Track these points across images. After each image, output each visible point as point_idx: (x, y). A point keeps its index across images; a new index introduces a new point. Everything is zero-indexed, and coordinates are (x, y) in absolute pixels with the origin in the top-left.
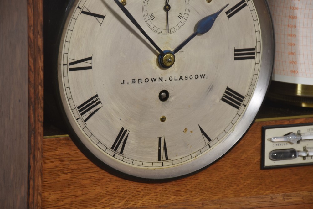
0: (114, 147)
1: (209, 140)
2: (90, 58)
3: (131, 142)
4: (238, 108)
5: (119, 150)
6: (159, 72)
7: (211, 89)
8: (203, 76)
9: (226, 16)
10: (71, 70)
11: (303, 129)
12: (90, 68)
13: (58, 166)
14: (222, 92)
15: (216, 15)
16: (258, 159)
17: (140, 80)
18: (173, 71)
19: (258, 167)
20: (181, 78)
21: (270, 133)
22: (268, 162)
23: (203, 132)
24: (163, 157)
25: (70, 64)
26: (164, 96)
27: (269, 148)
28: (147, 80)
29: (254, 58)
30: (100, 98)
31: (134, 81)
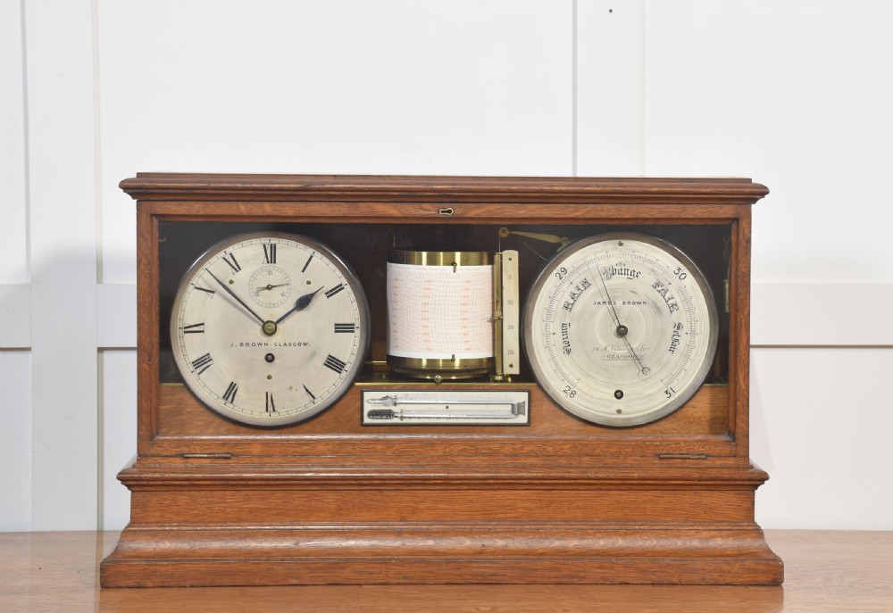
0: (225, 397)
1: (314, 398)
2: (203, 324)
3: (240, 394)
4: (340, 373)
5: (230, 399)
6: (265, 339)
7: (314, 355)
8: (305, 344)
9: (325, 296)
10: (185, 332)
11: (399, 394)
12: (203, 332)
13: (174, 408)
14: (324, 359)
15: (313, 295)
16: (359, 417)
17: (247, 344)
18: (277, 338)
19: (359, 424)
20: (285, 344)
21: (368, 396)
22: (367, 420)
23: (307, 390)
24: (270, 409)
25: (185, 328)
26: (270, 358)
27: (368, 408)
28: (254, 345)
29: (353, 332)
30: (211, 355)
31: (242, 345)
